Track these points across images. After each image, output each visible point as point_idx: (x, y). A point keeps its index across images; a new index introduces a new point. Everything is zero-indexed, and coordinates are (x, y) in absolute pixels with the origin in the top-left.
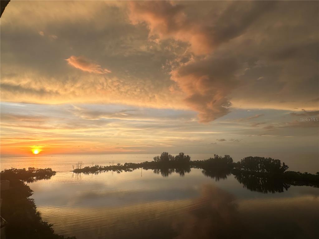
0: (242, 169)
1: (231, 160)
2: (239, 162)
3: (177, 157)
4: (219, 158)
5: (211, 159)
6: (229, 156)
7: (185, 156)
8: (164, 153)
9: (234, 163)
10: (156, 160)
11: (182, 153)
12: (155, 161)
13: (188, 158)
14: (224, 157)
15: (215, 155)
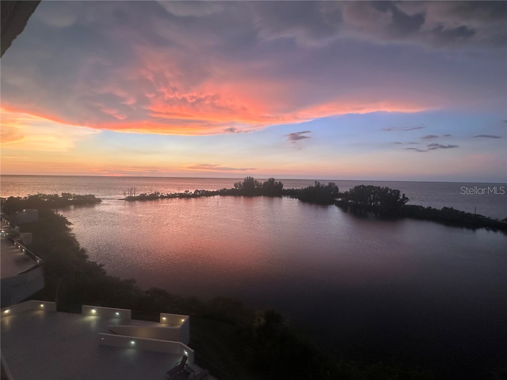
0: (350, 201)
1: (337, 189)
2: (347, 192)
4: (321, 186)
7: (276, 183)
8: (248, 177)
10: (237, 186)
11: (272, 179)
12: (236, 188)
13: (280, 185)
14: (328, 185)
15: (316, 182)
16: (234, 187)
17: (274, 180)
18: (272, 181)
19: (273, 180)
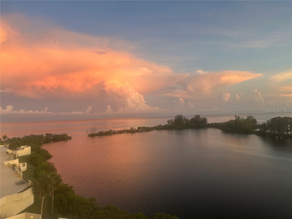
0: (268, 131)
1: (255, 121)
2: (264, 123)
3: (192, 119)
5: (231, 122)
7: (202, 118)
8: (178, 115)
9: (258, 124)
14: (247, 118)
15: (236, 116)
16: (168, 124)
19: (199, 116)
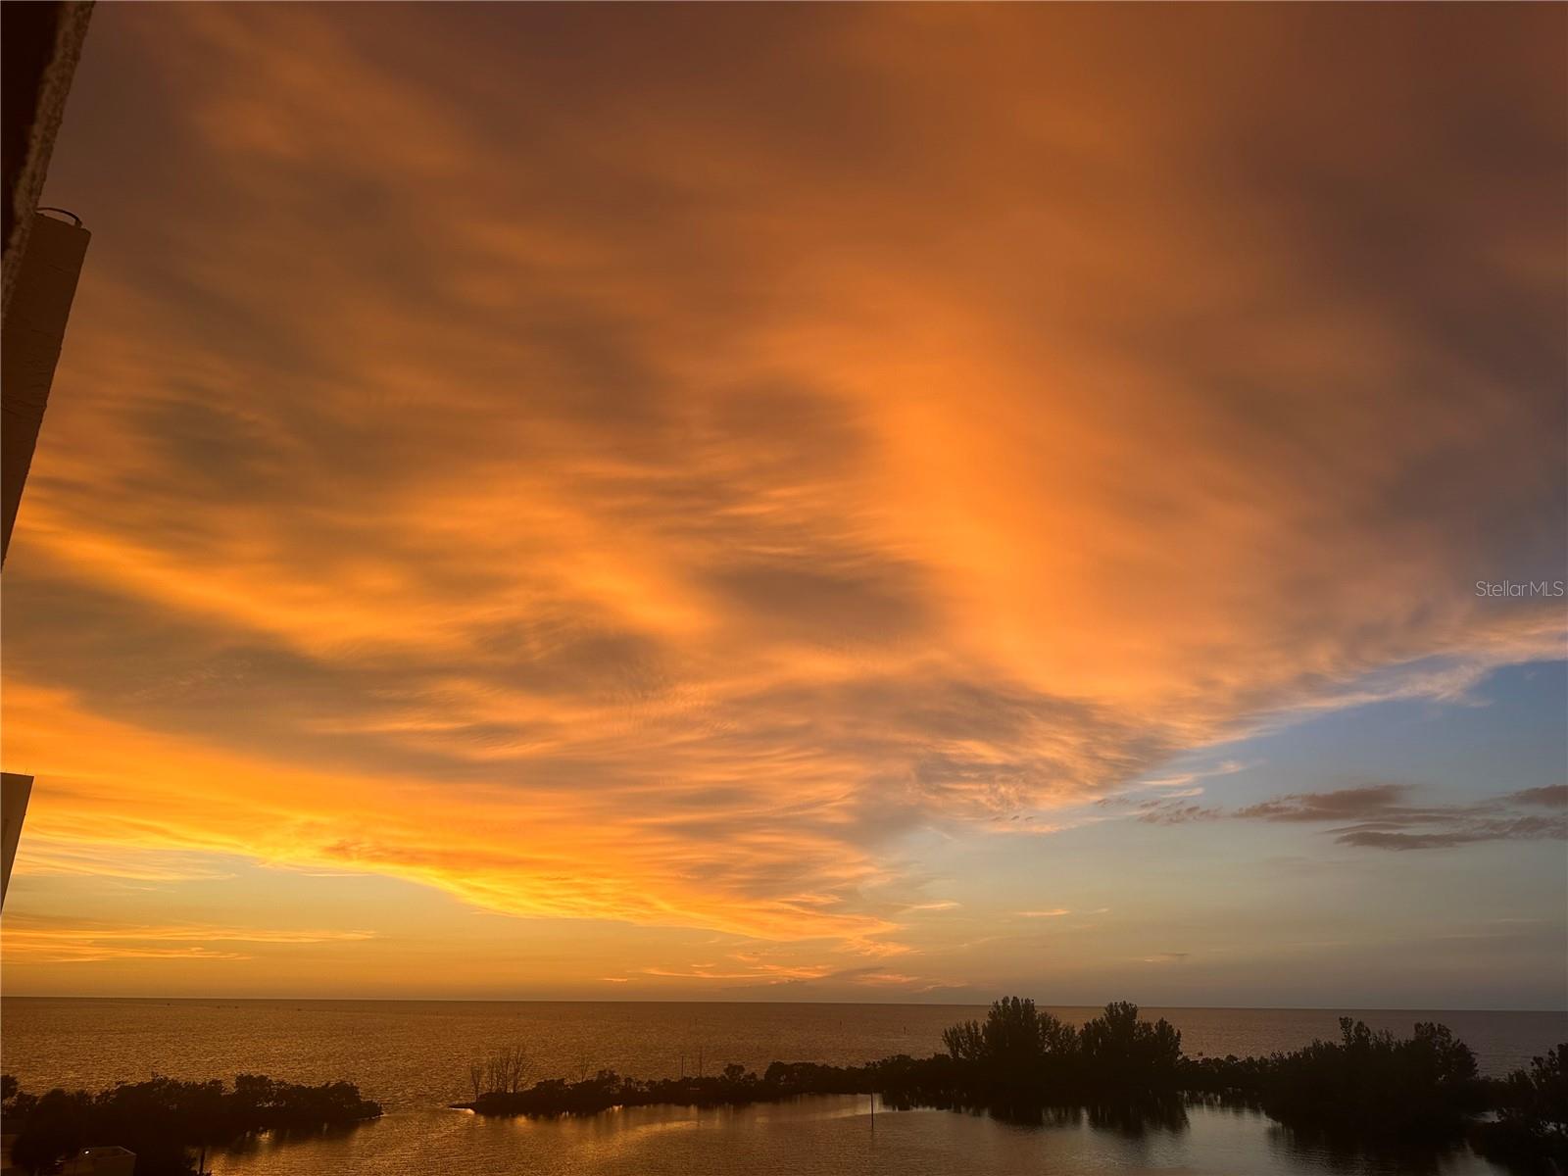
1: (1462, 1058)
2: (1520, 1075)
3: (1093, 1030)
4: (1378, 1044)
5: (1323, 1055)
6: (1443, 1031)
7: (1147, 1026)
8: (1005, 1001)
9: (1486, 1081)
10: (959, 1045)
11: (1125, 1006)
12: (955, 1054)
13: (1164, 1038)
14: (1412, 1036)
15: (1345, 1023)
16: (945, 1050)
17: (1135, 1011)
18: (1122, 1017)
19: (1130, 1012)
